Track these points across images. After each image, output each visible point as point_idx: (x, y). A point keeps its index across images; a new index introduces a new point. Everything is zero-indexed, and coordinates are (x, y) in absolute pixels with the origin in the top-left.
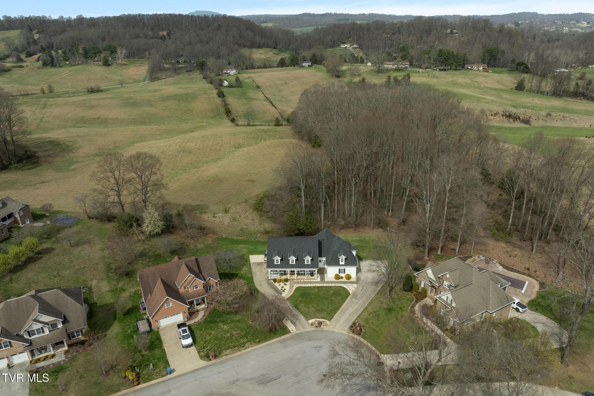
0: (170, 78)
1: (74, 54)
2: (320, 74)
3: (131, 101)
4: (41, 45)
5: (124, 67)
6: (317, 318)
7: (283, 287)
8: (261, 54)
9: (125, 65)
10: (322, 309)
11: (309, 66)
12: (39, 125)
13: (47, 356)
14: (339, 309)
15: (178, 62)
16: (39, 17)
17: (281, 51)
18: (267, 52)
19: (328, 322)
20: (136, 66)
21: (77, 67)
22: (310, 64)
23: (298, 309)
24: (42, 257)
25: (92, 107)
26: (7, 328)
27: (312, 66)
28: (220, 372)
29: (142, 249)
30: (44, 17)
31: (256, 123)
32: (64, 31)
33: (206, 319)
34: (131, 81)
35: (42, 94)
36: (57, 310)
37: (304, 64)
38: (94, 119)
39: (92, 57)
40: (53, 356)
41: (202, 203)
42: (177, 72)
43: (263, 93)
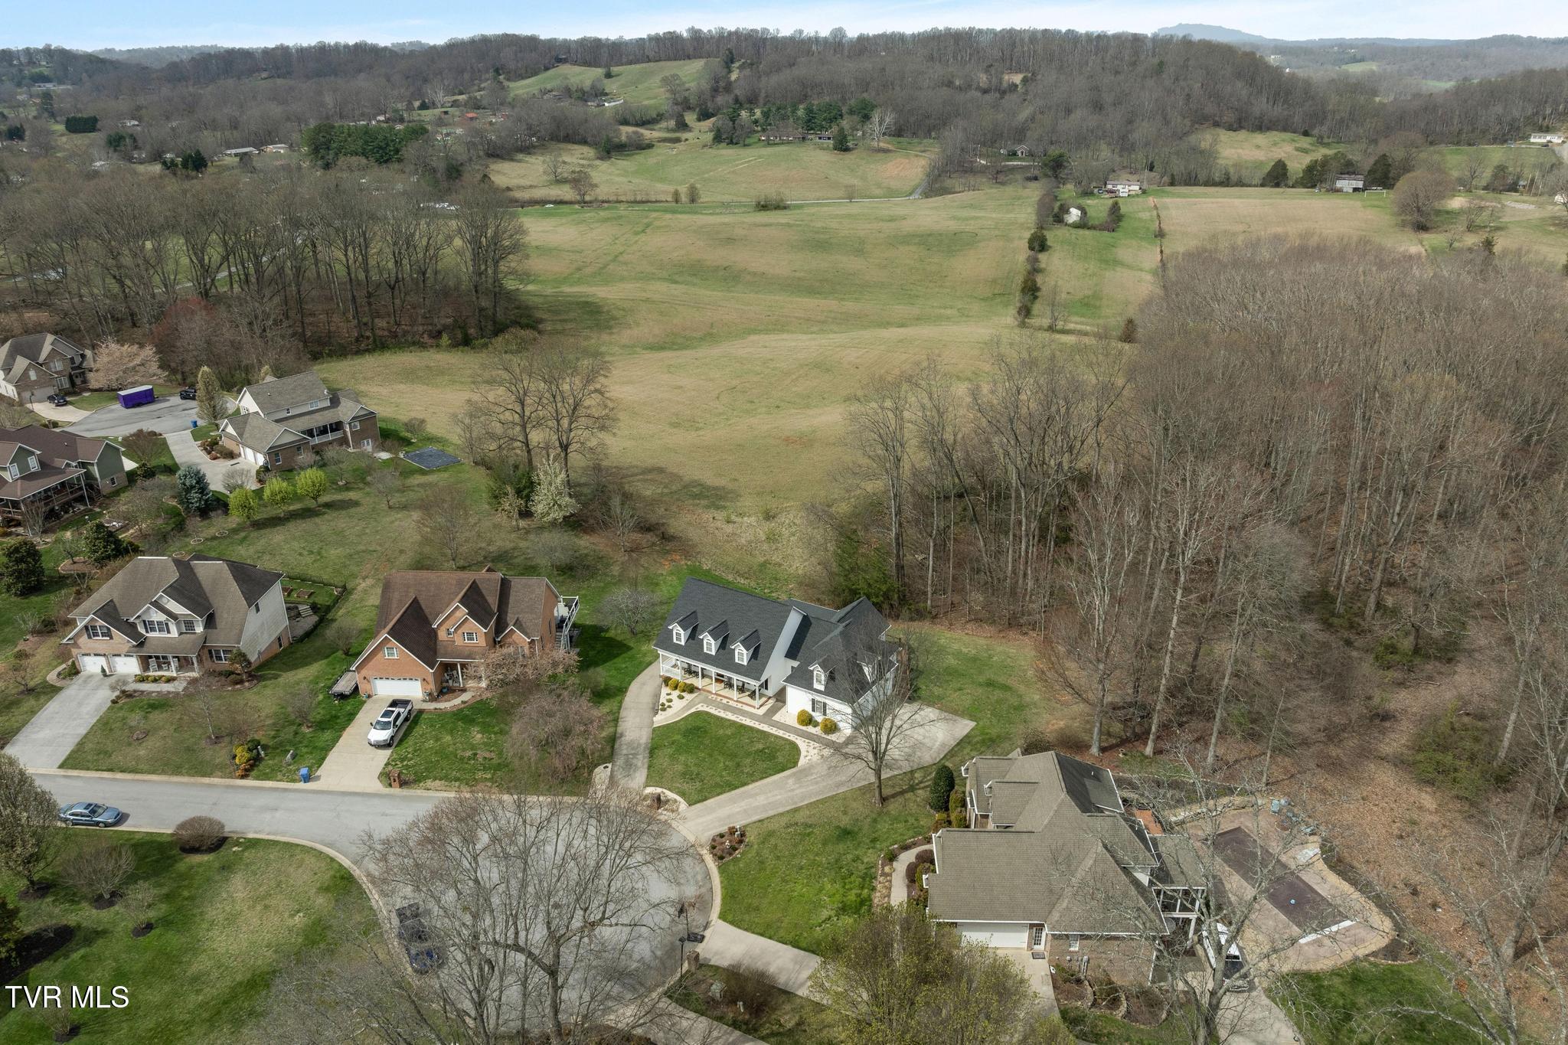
0: (971, 193)
1: (784, 118)
2: (1371, 214)
3: (822, 236)
4: (736, 96)
5: (881, 155)
6: (670, 790)
7: (670, 701)
8: (1258, 147)
9: (886, 151)
10: (697, 774)
11: (1356, 190)
12: (605, 266)
13: (161, 677)
14: (736, 788)
15: (1015, 154)
16: (756, 31)
17: (1321, 142)
18: (1275, 144)
19: (683, 805)
20: (907, 156)
21: (777, 149)
22: (1360, 185)
23: (651, 757)
24: (324, 513)
25: (730, 240)
26: (118, 605)
27: (1364, 190)
28: (384, 814)
29: (509, 545)
30: (765, 30)
31: (1071, 326)
32: (792, 65)
33: (461, 710)
34: (878, 192)
35: (674, 204)
36: (207, 599)
37: (1339, 184)
38: (717, 269)
39: (822, 128)
40: (170, 680)
41: (730, 486)
42: (1001, 178)
43: (1162, 252)
